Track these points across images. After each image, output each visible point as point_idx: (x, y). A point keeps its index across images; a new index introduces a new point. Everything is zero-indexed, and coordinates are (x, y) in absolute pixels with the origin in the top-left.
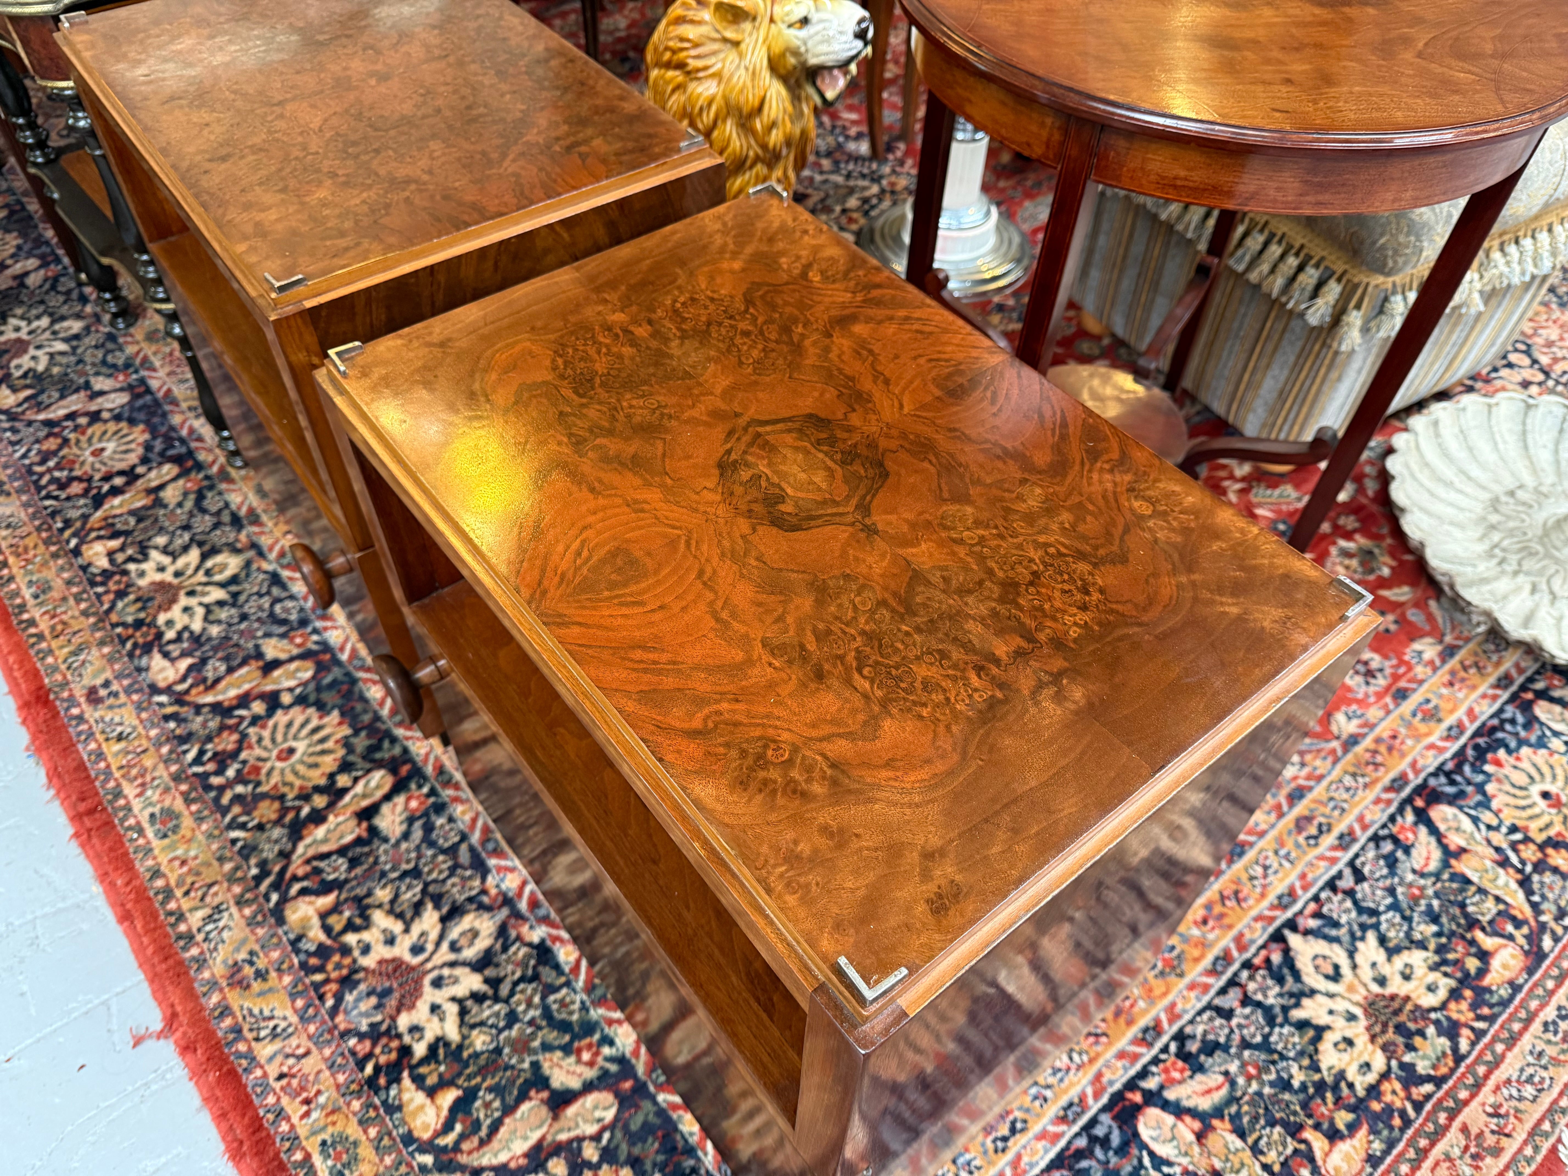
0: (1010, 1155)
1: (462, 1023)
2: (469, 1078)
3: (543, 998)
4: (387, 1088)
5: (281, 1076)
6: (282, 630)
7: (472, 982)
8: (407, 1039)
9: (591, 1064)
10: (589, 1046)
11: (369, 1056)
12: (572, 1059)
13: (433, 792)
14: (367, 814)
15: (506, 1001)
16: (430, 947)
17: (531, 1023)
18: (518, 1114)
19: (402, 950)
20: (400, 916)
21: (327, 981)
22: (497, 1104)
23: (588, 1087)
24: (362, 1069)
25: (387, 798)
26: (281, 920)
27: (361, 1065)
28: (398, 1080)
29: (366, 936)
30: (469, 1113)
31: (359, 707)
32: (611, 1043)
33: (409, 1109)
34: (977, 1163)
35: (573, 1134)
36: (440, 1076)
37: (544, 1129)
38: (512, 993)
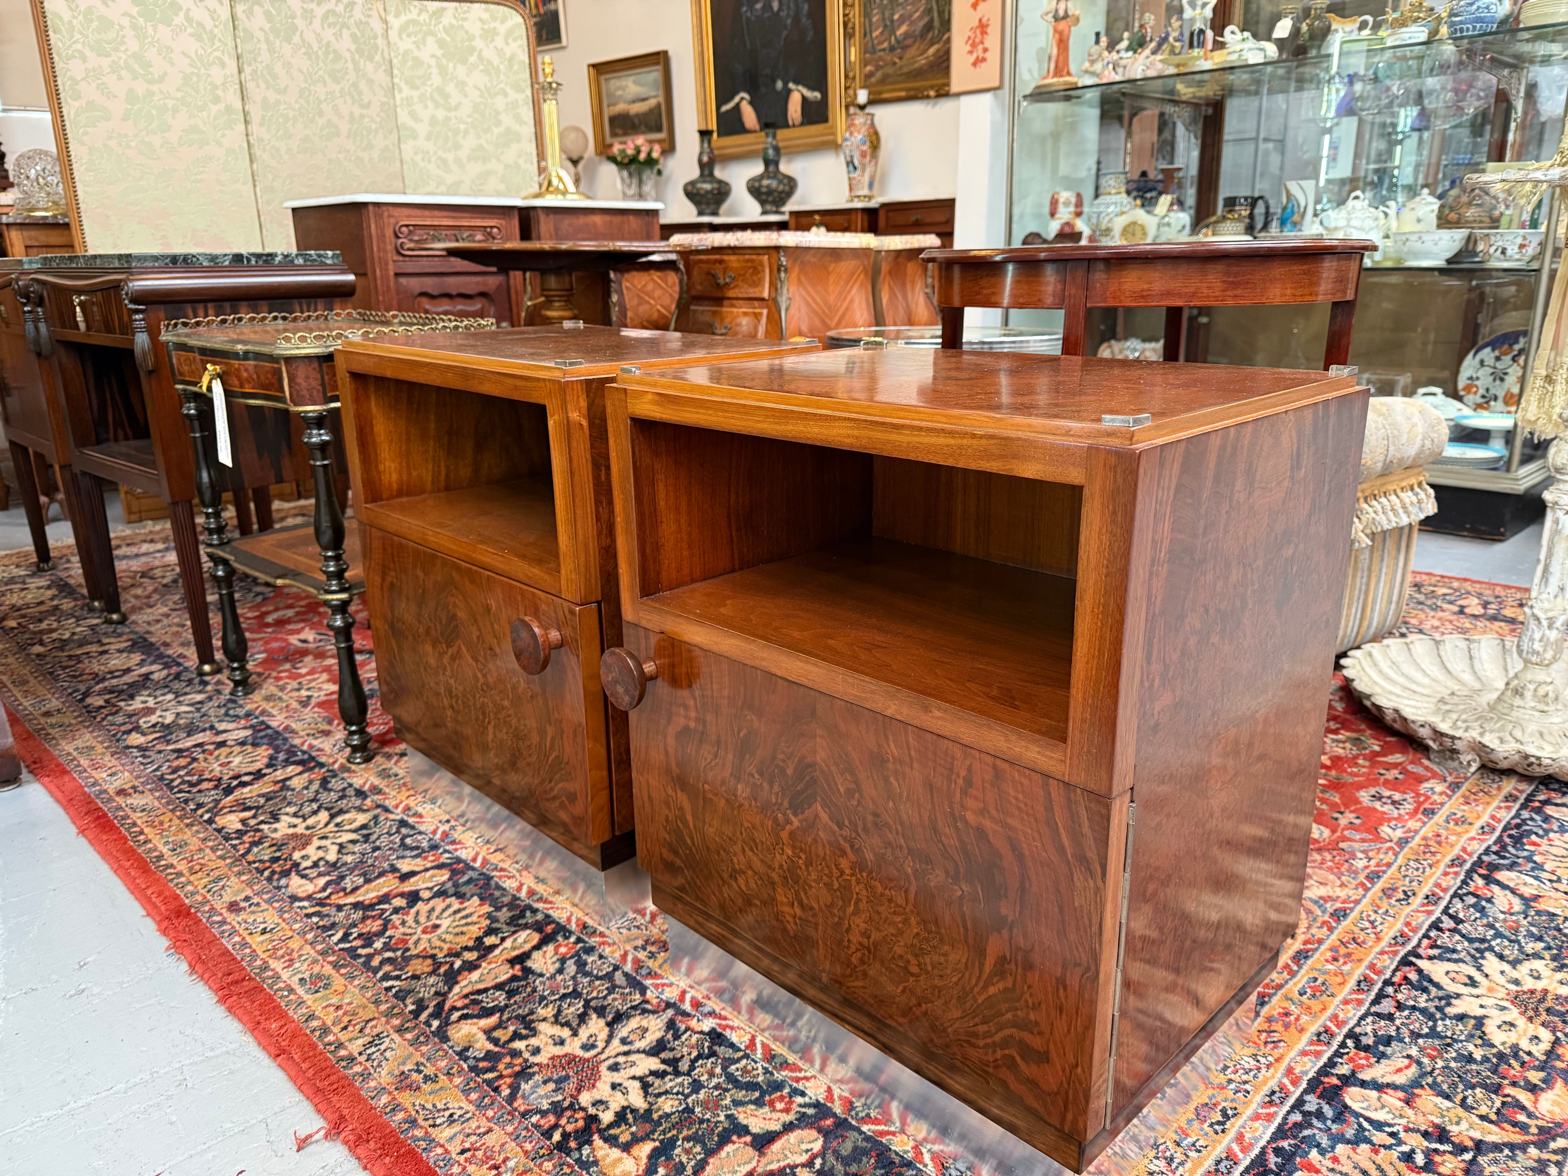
0: (1232, 1134)
1: (646, 1094)
2: (664, 1132)
3: (724, 1068)
4: (579, 1149)
5: (463, 1152)
6: (415, 852)
7: (648, 1064)
8: (592, 1111)
9: (787, 1110)
10: (782, 1098)
11: (556, 1126)
12: (766, 1109)
13: (579, 940)
14: (521, 959)
15: (688, 1074)
16: (601, 1045)
17: (717, 1087)
18: (723, 1154)
19: (574, 1047)
20: (567, 1024)
21: (501, 1077)
22: (698, 1149)
23: (788, 1128)
24: (550, 1138)
25: (537, 947)
26: (445, 1039)
27: (548, 1134)
28: (590, 1142)
29: (534, 1041)
30: (669, 1158)
31: (497, 893)
32: (803, 1094)
33: (604, 1164)
34: (1201, 1143)
35: (782, 1164)
36: (632, 1134)
37: (754, 1164)
38: (692, 1068)
